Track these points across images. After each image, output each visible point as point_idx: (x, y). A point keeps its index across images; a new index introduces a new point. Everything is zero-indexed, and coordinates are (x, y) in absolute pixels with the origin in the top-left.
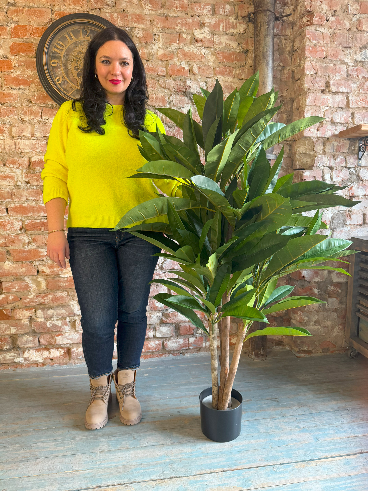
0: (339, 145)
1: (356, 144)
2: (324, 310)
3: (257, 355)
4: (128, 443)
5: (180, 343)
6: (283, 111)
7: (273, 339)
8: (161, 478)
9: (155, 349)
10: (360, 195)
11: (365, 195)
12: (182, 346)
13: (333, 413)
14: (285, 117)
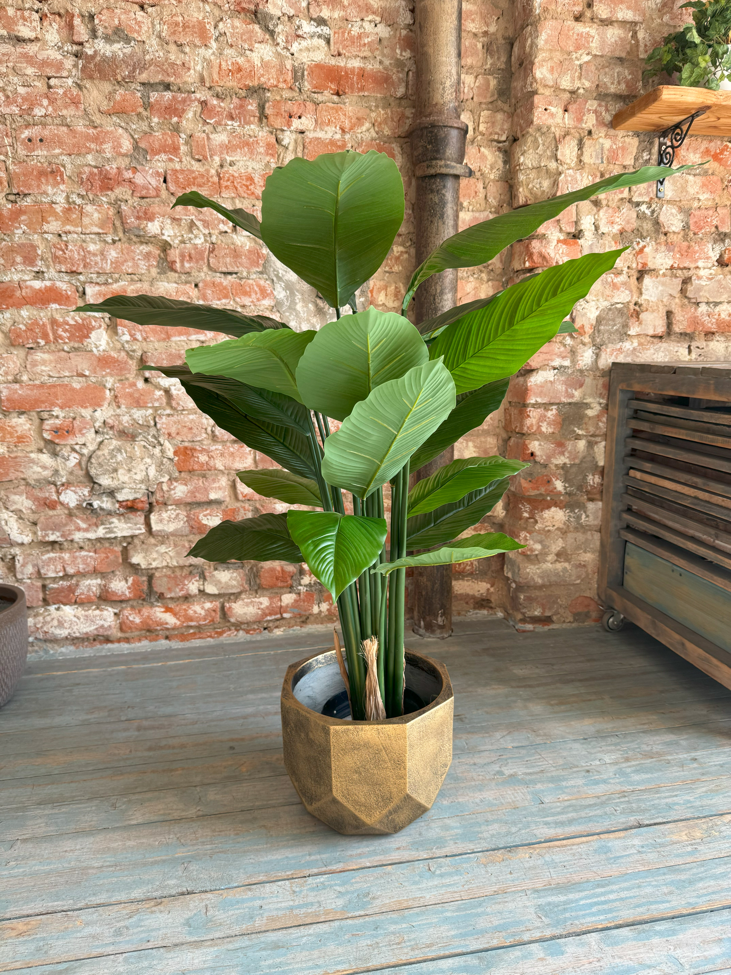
0: (614, 147)
1: (653, 146)
2: (576, 528)
3: (429, 627)
4: (95, 819)
5: (262, 607)
6: (490, 70)
7: (467, 595)
8: (155, 894)
9: (205, 619)
10: (662, 267)
11: (672, 268)
12: (267, 611)
13: (583, 744)
14: (493, 83)
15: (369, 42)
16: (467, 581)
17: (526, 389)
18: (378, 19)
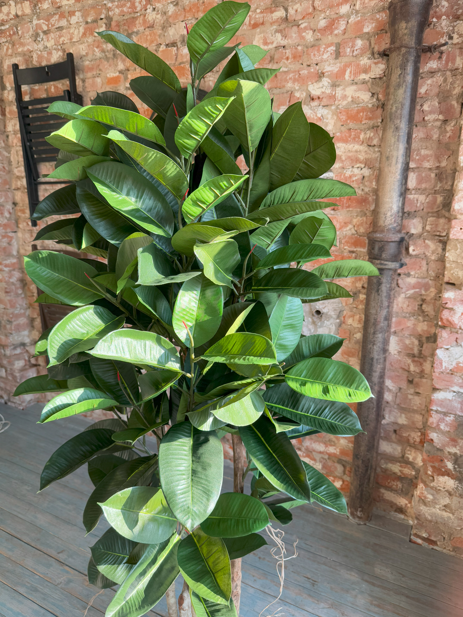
2: (461, 495)
3: (352, 514)
6: (438, 191)
14: (440, 199)
15: (356, 180)
16: (394, 493)
17: (431, 400)
18: (363, 166)
